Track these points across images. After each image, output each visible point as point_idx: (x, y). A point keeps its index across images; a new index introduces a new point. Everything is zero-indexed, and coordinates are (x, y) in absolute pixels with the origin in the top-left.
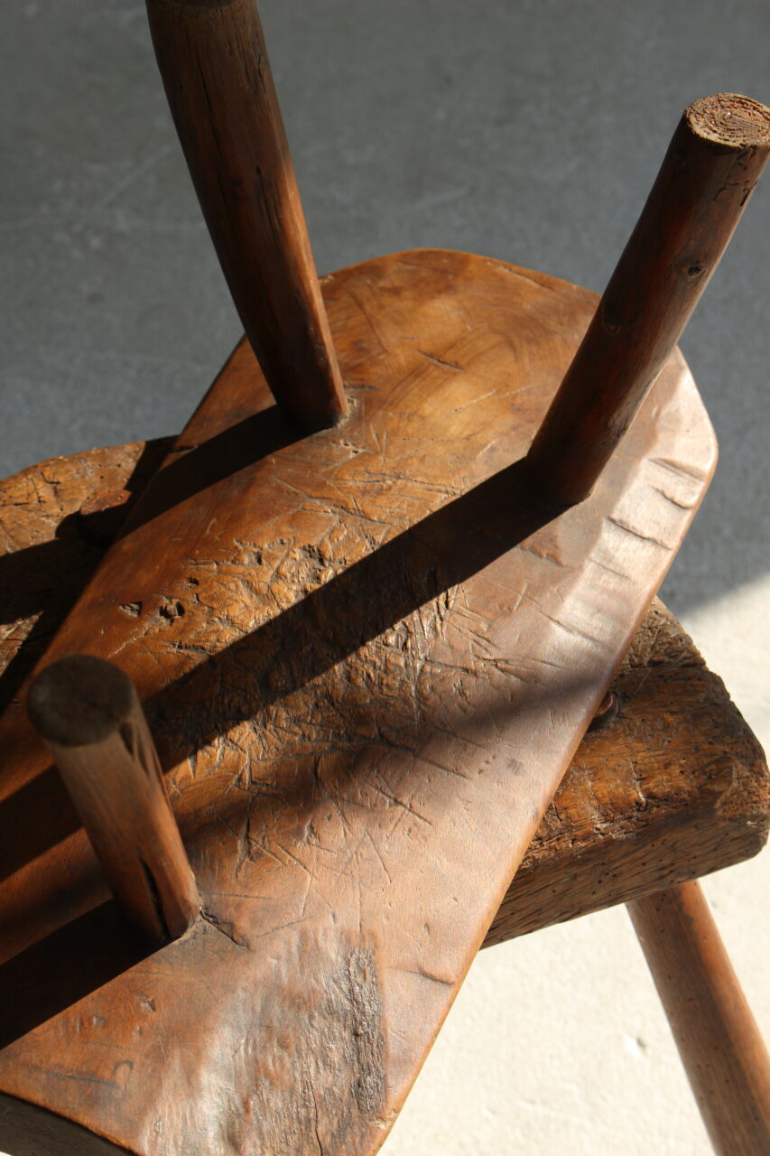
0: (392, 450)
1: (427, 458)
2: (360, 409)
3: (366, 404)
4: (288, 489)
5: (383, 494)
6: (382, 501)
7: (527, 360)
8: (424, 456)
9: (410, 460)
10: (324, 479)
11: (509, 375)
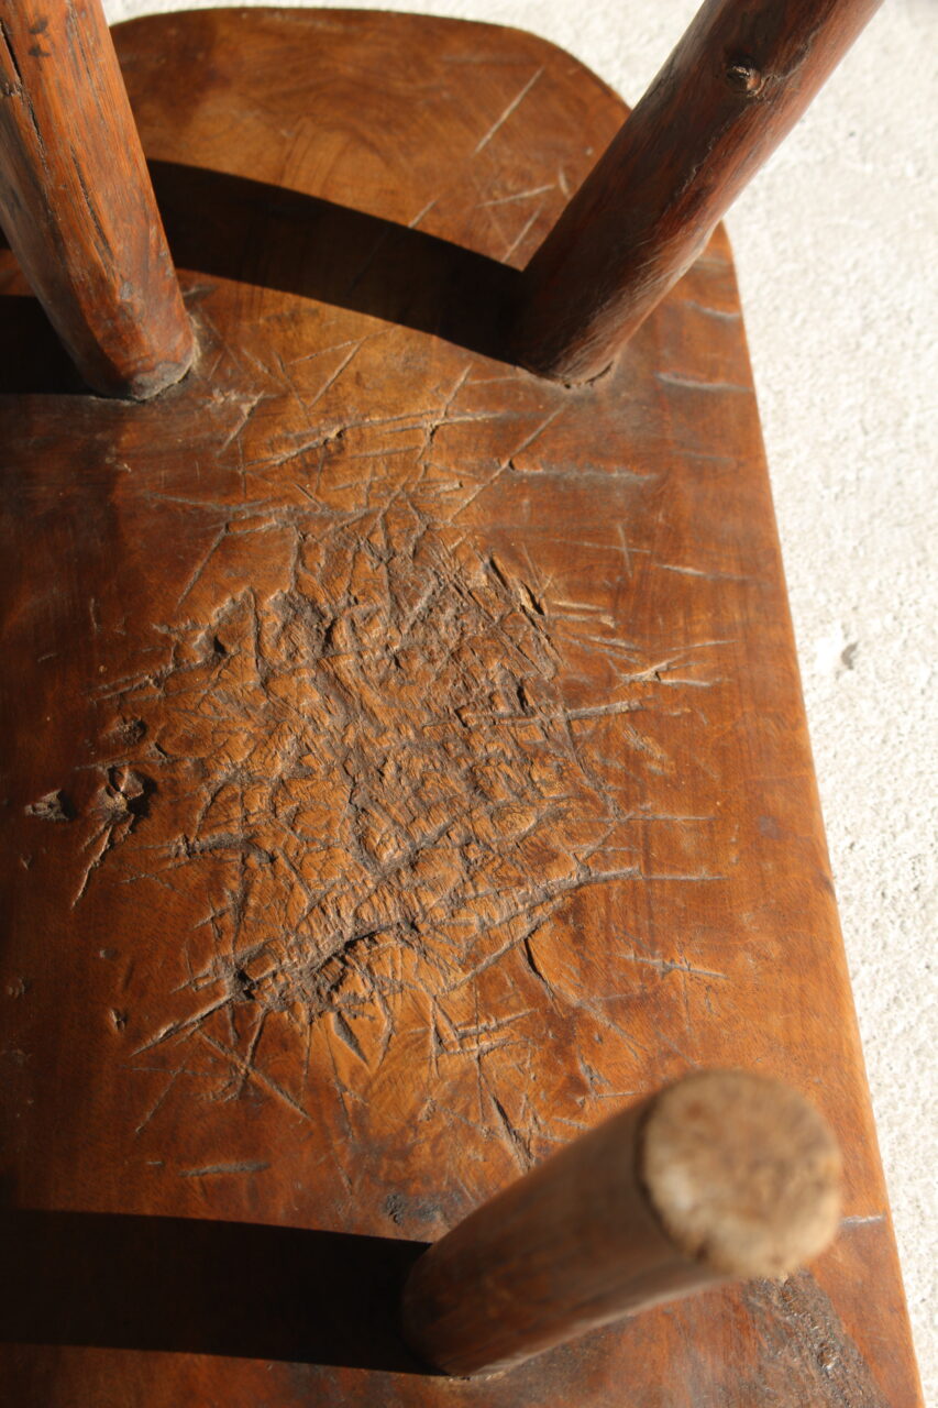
0: (305, 382)
1: (364, 376)
2: (208, 328)
3: (212, 316)
4: (182, 505)
5: (336, 463)
6: (343, 475)
7: (402, 160)
8: (358, 374)
9: (340, 388)
10: (229, 469)
11: (393, 192)
